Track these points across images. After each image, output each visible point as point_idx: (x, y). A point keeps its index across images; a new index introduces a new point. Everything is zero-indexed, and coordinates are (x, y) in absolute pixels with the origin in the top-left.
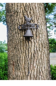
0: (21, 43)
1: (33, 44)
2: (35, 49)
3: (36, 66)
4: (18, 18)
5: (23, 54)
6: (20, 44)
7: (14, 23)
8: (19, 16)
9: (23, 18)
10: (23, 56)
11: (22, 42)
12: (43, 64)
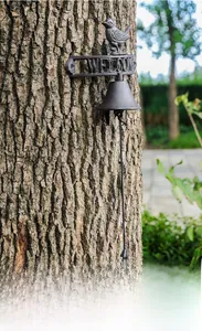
0: (74, 134)
4: (64, 24)
5: (78, 184)
6: (66, 142)
7: (39, 41)
8: (71, 13)
9: (91, 27)
10: (79, 190)
11: (78, 131)
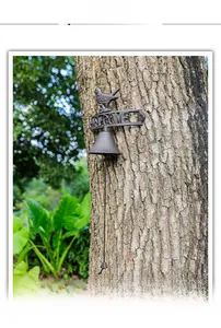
1: (129, 177)
2: (136, 192)
3: (139, 252)
12: (165, 247)
